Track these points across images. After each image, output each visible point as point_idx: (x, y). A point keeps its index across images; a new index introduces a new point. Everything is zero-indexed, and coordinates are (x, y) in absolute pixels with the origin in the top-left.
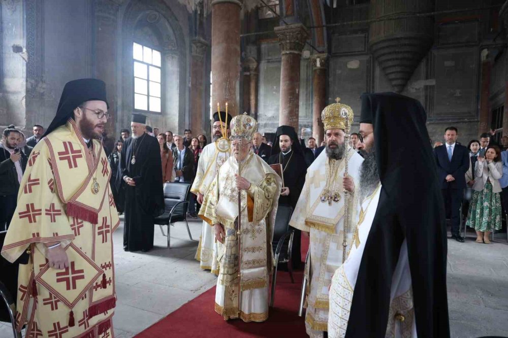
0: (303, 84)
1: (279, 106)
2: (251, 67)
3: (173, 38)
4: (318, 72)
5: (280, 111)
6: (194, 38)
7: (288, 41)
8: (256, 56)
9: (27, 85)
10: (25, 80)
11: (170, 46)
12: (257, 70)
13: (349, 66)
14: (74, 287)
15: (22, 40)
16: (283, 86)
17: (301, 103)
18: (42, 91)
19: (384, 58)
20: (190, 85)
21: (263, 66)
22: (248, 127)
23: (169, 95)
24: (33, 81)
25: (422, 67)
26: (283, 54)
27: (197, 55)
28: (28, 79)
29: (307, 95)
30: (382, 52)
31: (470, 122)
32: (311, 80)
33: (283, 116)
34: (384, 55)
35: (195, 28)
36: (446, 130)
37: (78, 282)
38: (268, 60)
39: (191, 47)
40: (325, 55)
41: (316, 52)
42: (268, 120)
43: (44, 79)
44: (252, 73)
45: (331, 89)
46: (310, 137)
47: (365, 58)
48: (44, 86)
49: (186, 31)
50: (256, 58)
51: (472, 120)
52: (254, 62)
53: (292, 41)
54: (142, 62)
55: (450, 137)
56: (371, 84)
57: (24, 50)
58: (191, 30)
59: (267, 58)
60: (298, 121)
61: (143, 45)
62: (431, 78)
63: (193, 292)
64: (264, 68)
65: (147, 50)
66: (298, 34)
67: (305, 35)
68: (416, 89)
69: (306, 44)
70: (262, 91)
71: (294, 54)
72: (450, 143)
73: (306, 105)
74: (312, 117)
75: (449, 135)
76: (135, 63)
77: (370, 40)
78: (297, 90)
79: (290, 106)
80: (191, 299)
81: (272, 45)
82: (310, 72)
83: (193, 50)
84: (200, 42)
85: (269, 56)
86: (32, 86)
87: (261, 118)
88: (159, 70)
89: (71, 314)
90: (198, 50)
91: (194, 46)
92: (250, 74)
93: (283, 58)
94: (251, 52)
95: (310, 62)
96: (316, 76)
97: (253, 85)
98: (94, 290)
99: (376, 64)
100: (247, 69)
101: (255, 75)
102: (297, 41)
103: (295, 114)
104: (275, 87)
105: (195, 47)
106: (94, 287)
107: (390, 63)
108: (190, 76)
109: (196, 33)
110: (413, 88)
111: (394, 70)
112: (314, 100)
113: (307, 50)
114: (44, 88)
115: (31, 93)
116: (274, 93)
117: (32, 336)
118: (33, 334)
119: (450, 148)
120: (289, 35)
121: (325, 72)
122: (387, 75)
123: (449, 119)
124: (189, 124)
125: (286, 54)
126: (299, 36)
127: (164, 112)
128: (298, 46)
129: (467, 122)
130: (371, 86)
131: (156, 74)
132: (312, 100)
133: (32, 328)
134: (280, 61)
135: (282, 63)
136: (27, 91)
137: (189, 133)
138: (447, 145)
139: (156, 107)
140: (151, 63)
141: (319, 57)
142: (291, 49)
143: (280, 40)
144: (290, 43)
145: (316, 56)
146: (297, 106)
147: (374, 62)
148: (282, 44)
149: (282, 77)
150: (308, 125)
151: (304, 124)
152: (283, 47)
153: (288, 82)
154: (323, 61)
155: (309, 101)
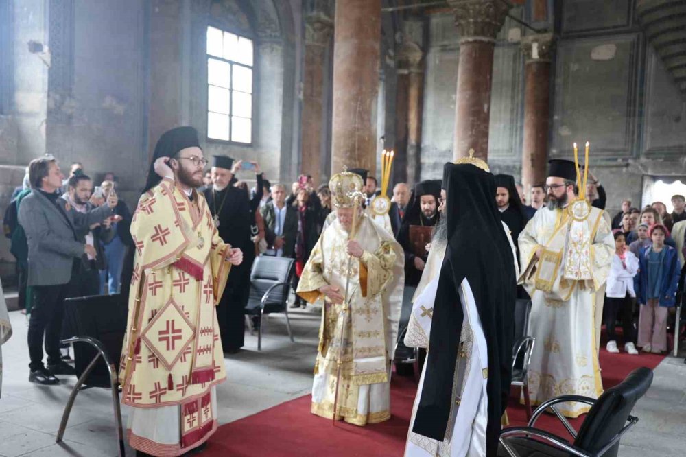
2: (411, 59)
3: (273, 15)
4: (534, 68)
5: (455, 144)
6: (310, 14)
7: (471, 20)
8: (420, 40)
9: (48, 102)
10: (46, 94)
11: (268, 31)
12: (423, 64)
13: (595, 56)
14: (173, 348)
15: (43, 33)
18: (70, 111)
19: (664, 39)
20: (301, 96)
21: (434, 58)
23: (265, 115)
24: (58, 97)
26: (463, 44)
27: (315, 43)
28: (51, 93)
29: (512, 111)
30: (662, 27)
32: (521, 85)
34: (664, 32)
37: (176, 342)
38: (442, 46)
39: (304, 29)
40: (548, 37)
41: (532, 31)
42: (440, 156)
43: (73, 92)
44: (414, 70)
45: (558, 99)
47: (630, 38)
48: (73, 103)
50: (421, 44)
52: (415, 51)
53: (479, 20)
54: (222, 59)
56: (638, 88)
57: (46, 49)
59: (441, 43)
61: (223, 30)
64: (435, 61)
65: (230, 37)
66: (490, 6)
70: (430, 103)
71: (481, 42)
73: (511, 129)
74: (521, 152)
76: (210, 61)
77: (638, 5)
78: (486, 107)
79: (471, 136)
82: (520, 69)
83: (307, 35)
84: (319, 21)
85: (444, 38)
86: (56, 105)
87: (427, 153)
88: (250, 72)
89: (170, 377)
90: (316, 36)
91: (308, 26)
92: (410, 73)
93: (462, 49)
94: (411, 33)
95: (520, 50)
96: (530, 76)
97: (413, 92)
98: (198, 354)
99: (650, 50)
100: (403, 64)
101: (418, 74)
102: (487, 20)
105: (311, 30)
106: (198, 351)
107: (677, 49)
108: (301, 81)
109: (312, 6)
112: (526, 121)
114: (72, 108)
115: (55, 115)
116: (452, 106)
117: (128, 400)
118: (130, 398)
120: (473, 10)
121: (546, 70)
122: (671, 70)
124: (299, 164)
125: (468, 43)
126: (491, 10)
127: (255, 143)
128: (490, 27)
130: (638, 91)
131: (244, 79)
132: (522, 122)
133: (129, 391)
135: (461, 58)
136: (50, 112)
139: (243, 134)
140: (236, 61)
141: (536, 40)
142: (476, 34)
144: (475, 23)
145: (531, 38)
147: (645, 46)
148: (460, 25)
149: (459, 83)
150: (514, 167)
151: (506, 164)
152: (463, 30)
153: (469, 92)
154: (544, 47)
155: (517, 122)
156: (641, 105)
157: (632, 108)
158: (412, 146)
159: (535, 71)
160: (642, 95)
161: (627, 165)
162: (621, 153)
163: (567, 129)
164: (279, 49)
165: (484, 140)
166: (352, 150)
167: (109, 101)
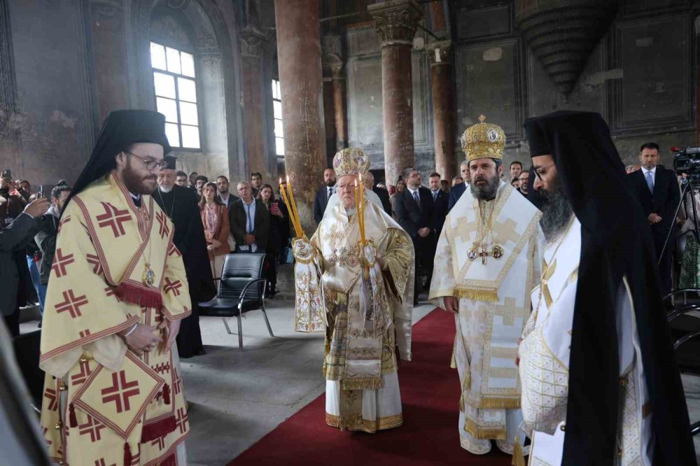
0: (416, 91)
1: (382, 126)
2: (333, 69)
3: (210, 30)
4: (438, 70)
5: (385, 135)
6: (244, 30)
7: (390, 26)
8: (339, 51)
11: (207, 45)
12: (343, 72)
13: (486, 58)
14: (127, 408)
16: (386, 96)
17: (415, 120)
18: (16, 127)
19: (540, 41)
20: (242, 104)
21: (352, 65)
22: (360, 163)
23: (211, 121)
24: (2, 112)
25: (602, 51)
26: (384, 47)
27: (251, 55)
29: (422, 107)
30: (537, 31)
31: (682, 131)
32: (427, 84)
33: (389, 143)
34: (539, 36)
35: (244, 14)
36: (642, 148)
37: (131, 399)
38: (358, 56)
39: (239, 43)
40: (448, 43)
41: (434, 39)
43: (18, 107)
44: (336, 78)
45: (460, 95)
46: (432, 171)
47: (511, 43)
48: (19, 118)
49: (229, 18)
50: (340, 55)
51: (685, 129)
52: (337, 61)
53: (397, 25)
54: (167, 73)
55: (649, 159)
58: (237, 16)
59: (357, 54)
60: (413, 149)
61: (165, 45)
62: (615, 68)
63: (290, 406)
64: (354, 69)
65: (172, 52)
66: (405, 13)
67: (417, 14)
68: (593, 87)
69: (418, 28)
70: (353, 107)
71: (400, 44)
72: (649, 168)
73: (423, 123)
74: (433, 141)
75: (647, 156)
76: (156, 75)
77: (517, 15)
78: (409, 101)
79: (399, 127)
80: (289, 415)
81: (364, 32)
82: (426, 71)
83: (242, 49)
84: (252, 35)
85: (360, 49)
88: (193, 83)
89: (127, 447)
90: (250, 48)
91: (244, 41)
92: (333, 80)
93: (384, 52)
94: (331, 46)
95: (425, 55)
96: (435, 78)
97: (338, 97)
99: (529, 51)
100: (328, 72)
101: (339, 81)
102: (404, 25)
103: (409, 138)
104: (373, 98)
105: (246, 43)
107: (549, 49)
108: (241, 89)
109: (245, 21)
110: (588, 85)
111: (556, 58)
112: (435, 115)
113: (420, 36)
114: (18, 123)
115: (1, 131)
116: (372, 107)
119: (650, 174)
120: (391, 17)
121: (448, 72)
122: (546, 67)
123: (647, 130)
124: (245, 164)
125: (389, 46)
126: (407, 16)
127: (205, 148)
128: (406, 31)
129: (677, 132)
130: (523, 87)
131: (188, 90)
132: (432, 116)
134: (379, 57)
135: (384, 60)
137: (257, 179)
138: (644, 171)
139: (192, 140)
140: (179, 73)
141: (438, 47)
142: (395, 38)
143: (378, 25)
144: (394, 28)
145: (433, 45)
146: (411, 126)
147: (524, 48)
148: (380, 30)
149: (383, 82)
150: (428, 154)
151: (421, 152)
152: (383, 35)
153: (394, 90)
154: (445, 52)
155: (427, 116)
156: (526, 96)
157: (519, 100)
158: (341, 143)
159: (439, 72)
160: (526, 88)
161: (519, 146)
162: (514, 136)
163: (469, 120)
164: (218, 63)
165: (410, 131)
166: (304, 144)
167: (57, 115)
